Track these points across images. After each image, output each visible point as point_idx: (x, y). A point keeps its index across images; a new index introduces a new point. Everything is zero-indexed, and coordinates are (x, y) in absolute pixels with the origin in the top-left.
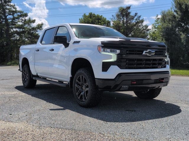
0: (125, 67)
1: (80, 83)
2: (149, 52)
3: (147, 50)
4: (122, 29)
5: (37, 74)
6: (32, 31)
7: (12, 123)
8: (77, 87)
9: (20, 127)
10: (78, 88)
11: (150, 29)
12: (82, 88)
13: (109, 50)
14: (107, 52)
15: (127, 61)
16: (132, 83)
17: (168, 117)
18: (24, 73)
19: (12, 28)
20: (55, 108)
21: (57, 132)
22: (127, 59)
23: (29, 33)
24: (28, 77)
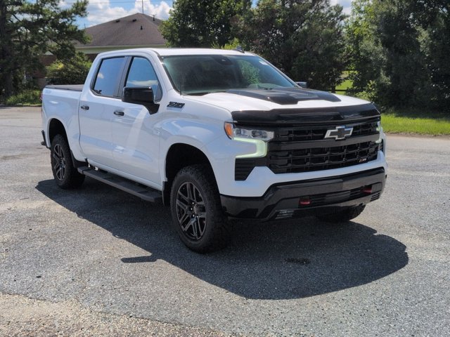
0: (286, 169)
1: (187, 199)
2: (340, 133)
3: (335, 128)
4: (279, 18)
5: (86, 159)
6: (61, 21)
7: (44, 304)
8: (181, 206)
9: (64, 316)
10: (183, 210)
11: (348, 16)
12: (190, 210)
13: (249, 132)
14: (245, 136)
15: (290, 156)
16: (302, 203)
17: (378, 281)
18: (56, 154)
19: (13, 13)
20: (133, 256)
21: (143, 330)
22: (290, 152)
23: (55, 25)
24: (65, 163)
